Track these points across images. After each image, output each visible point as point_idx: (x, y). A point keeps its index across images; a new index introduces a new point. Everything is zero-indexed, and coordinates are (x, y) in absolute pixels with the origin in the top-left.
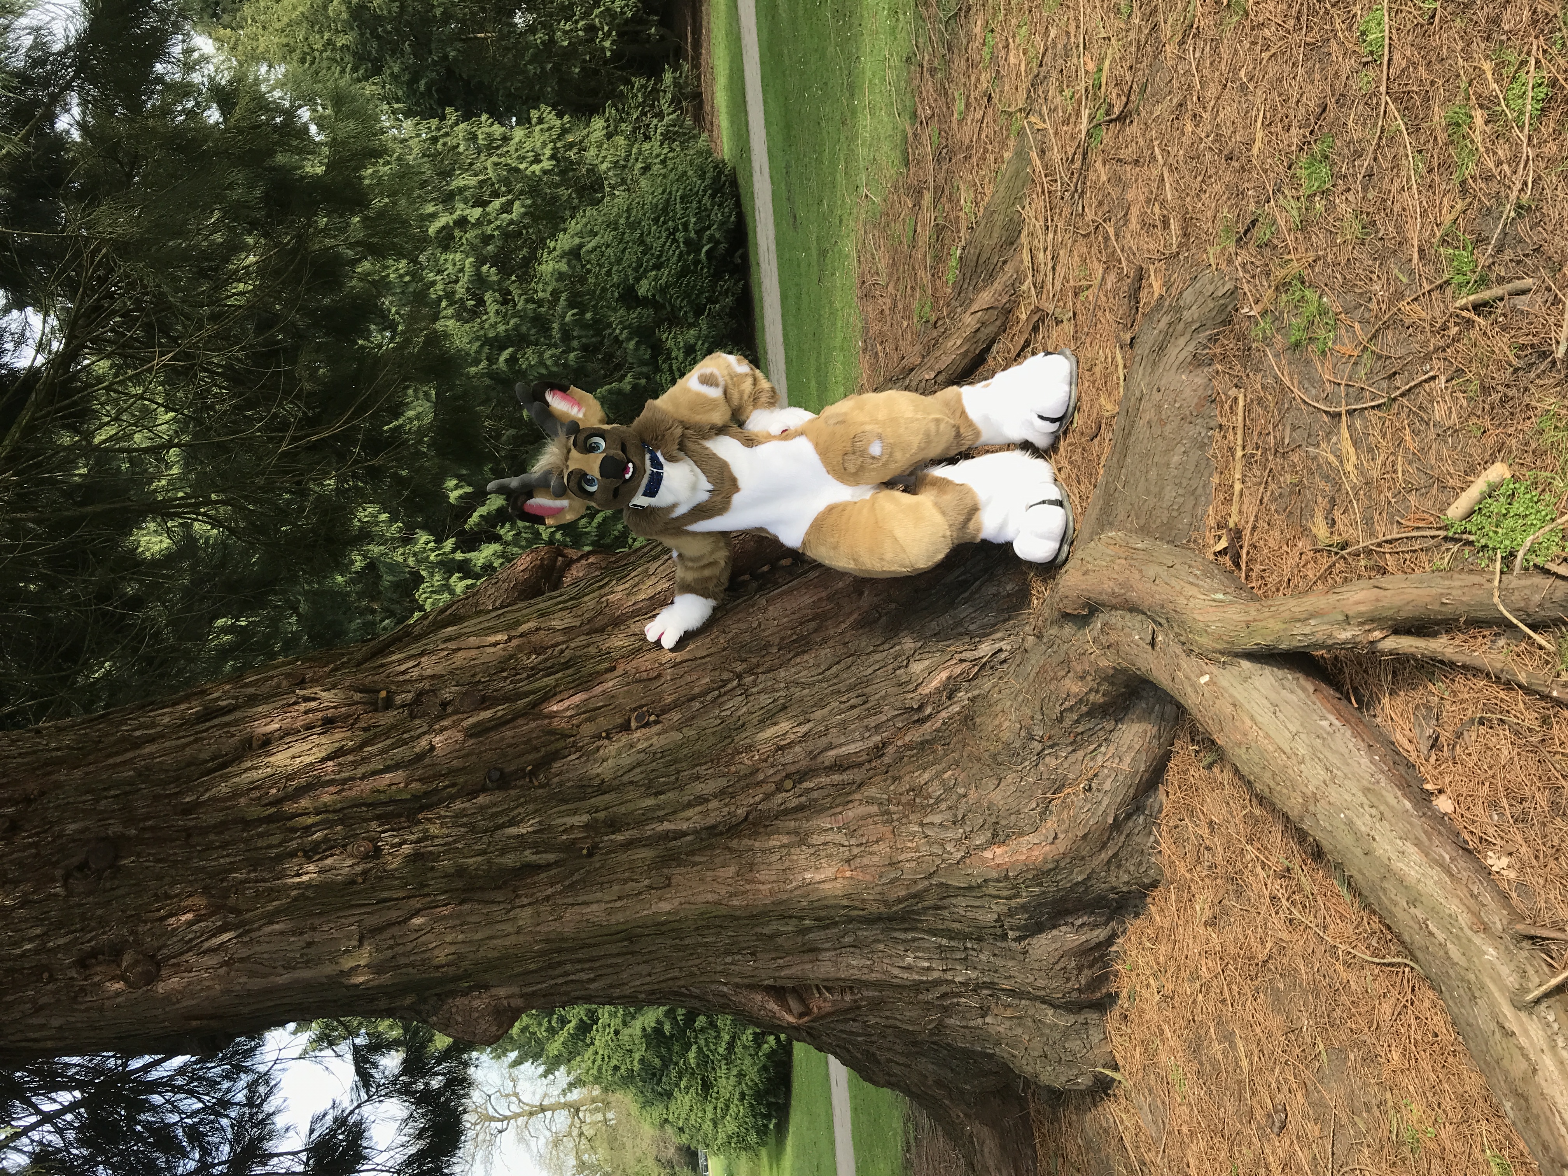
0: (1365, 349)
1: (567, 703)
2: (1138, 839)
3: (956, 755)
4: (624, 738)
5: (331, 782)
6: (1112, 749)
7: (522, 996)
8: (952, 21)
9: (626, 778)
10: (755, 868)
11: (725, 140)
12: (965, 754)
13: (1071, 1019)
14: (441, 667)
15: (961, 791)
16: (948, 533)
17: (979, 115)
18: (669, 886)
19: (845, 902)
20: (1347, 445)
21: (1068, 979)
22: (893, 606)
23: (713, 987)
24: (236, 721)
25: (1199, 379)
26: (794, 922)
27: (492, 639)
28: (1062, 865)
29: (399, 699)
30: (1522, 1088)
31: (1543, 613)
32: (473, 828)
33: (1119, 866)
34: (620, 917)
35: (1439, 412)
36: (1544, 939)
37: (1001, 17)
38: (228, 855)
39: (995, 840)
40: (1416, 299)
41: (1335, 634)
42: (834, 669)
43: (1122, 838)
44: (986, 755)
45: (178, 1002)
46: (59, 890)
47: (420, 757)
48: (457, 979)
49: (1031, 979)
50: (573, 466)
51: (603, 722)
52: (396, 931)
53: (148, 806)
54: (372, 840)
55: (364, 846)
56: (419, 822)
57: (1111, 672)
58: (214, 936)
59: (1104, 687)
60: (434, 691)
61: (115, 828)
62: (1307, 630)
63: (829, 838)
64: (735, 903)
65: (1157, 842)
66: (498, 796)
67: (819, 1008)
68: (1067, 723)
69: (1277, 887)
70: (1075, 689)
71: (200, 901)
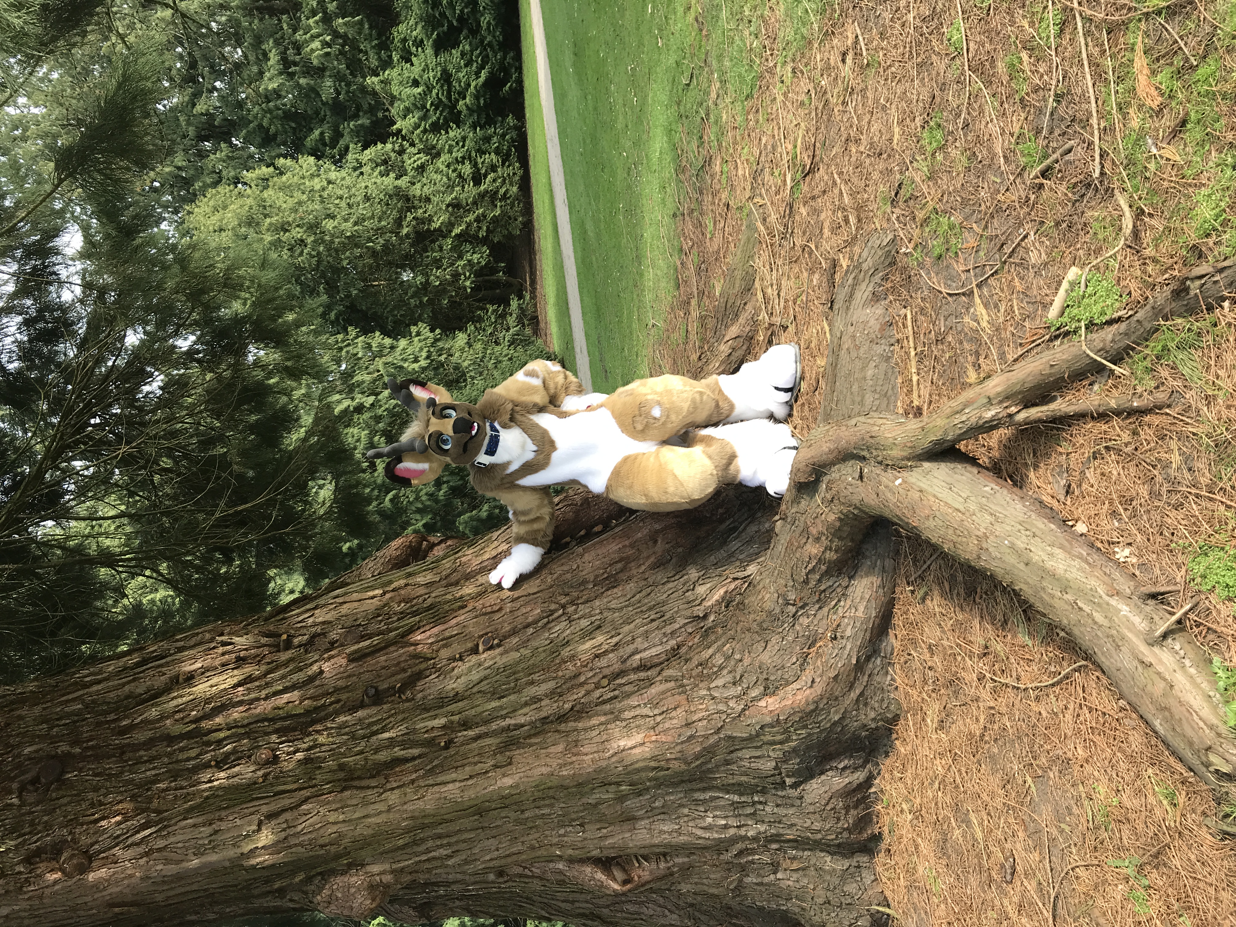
0: (982, 236)
1: (428, 633)
2: (878, 679)
3: (732, 632)
4: (474, 659)
5: (241, 703)
6: (849, 602)
7: (392, 872)
8: (701, 173)
9: (475, 690)
10: (580, 743)
11: (555, 341)
12: (739, 629)
13: (846, 863)
14: (329, 615)
15: (737, 656)
16: (715, 472)
17: (722, 225)
18: (510, 764)
19: (653, 764)
20: (981, 310)
21: (839, 819)
22: (680, 550)
23: (551, 865)
24: (167, 663)
25: (879, 310)
26: (612, 788)
27: (371, 594)
28: (821, 706)
29: (296, 641)
30: (1164, 702)
31: (1116, 347)
32: (353, 737)
33: (866, 705)
34: (471, 793)
35: (1034, 258)
36: (1162, 594)
37: (731, 151)
38: (154, 768)
39: (766, 693)
40: (1007, 190)
41: (984, 415)
42: (638, 597)
43: (866, 678)
44: (755, 626)
45: (105, 888)
46: (15, 801)
47: (311, 679)
48: (338, 857)
49: (808, 824)
50: (432, 429)
51: (456, 648)
52: (287, 815)
53: (91, 731)
54: (273, 750)
55: (264, 754)
56: (310, 734)
57: (838, 524)
58: (138, 832)
59: (836, 543)
60: (324, 634)
61: (63, 748)
62: (964, 418)
63: (637, 713)
64: (565, 773)
65: (893, 679)
66: (373, 710)
67: (639, 877)
68: (812, 583)
69: (983, 666)
70: (814, 551)
71: (127, 806)
